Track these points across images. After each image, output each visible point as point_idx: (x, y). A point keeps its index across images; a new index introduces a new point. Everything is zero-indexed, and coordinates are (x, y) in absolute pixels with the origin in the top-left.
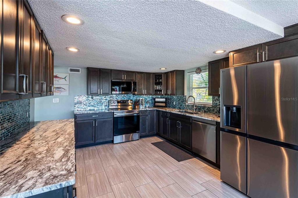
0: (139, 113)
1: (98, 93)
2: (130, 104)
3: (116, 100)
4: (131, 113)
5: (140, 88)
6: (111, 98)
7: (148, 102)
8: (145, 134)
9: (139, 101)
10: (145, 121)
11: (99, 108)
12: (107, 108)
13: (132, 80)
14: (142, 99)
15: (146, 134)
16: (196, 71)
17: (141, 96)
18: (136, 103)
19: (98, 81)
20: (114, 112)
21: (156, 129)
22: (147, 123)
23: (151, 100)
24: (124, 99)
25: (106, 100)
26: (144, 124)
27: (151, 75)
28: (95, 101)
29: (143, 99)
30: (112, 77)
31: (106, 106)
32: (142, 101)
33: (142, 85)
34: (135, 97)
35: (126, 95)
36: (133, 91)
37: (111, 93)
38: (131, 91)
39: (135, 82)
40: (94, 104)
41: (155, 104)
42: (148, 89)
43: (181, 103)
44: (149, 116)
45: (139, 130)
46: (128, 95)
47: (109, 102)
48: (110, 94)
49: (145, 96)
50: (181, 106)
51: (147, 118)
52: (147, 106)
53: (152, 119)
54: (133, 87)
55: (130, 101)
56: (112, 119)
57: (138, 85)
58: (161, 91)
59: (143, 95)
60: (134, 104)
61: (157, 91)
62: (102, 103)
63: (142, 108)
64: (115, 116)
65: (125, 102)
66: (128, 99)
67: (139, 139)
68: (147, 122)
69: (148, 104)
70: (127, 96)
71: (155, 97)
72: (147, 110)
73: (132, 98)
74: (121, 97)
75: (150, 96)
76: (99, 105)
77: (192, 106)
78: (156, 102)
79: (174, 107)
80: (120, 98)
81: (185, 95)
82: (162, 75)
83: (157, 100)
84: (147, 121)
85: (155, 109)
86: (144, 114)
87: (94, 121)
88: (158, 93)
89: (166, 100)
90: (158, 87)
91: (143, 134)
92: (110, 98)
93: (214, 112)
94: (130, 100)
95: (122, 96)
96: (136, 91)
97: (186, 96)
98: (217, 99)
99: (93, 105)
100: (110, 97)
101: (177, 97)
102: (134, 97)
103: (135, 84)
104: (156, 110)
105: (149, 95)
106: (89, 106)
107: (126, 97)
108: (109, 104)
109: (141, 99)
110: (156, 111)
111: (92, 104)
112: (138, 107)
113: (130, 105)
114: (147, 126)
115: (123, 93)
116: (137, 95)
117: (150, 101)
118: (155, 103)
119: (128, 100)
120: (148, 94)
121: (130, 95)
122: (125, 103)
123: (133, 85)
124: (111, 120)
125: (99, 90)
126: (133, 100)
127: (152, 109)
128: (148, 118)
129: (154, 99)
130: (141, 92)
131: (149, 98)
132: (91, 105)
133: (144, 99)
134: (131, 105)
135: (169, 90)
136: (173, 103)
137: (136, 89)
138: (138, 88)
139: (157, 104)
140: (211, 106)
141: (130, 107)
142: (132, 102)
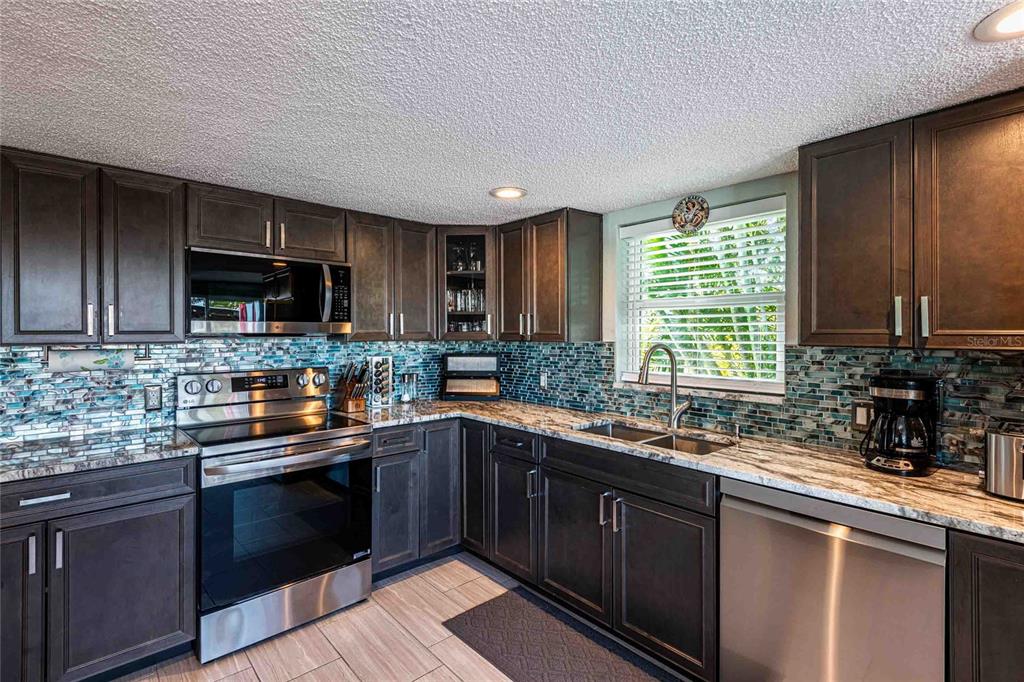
0: (367, 446)
1: (84, 331)
2: (312, 390)
3: (227, 368)
4: (320, 454)
5: (372, 301)
6: (193, 360)
7: (411, 376)
8: (402, 558)
9: (363, 371)
10: (403, 487)
11: (105, 427)
12: (159, 422)
13: (326, 255)
14: (379, 359)
15: (410, 555)
16: (673, 217)
17: (375, 347)
18: (349, 386)
19: (83, 249)
20: (198, 459)
21: (458, 518)
22: (414, 496)
23: (425, 364)
24: (275, 366)
25: (158, 371)
26: (396, 504)
27: (431, 235)
28: (73, 385)
29: (385, 362)
30: (191, 231)
31: (159, 409)
32: (378, 374)
33: (379, 286)
34: (343, 351)
35: (288, 341)
36: (332, 319)
37: (187, 329)
38: (319, 319)
39: (343, 268)
40: (66, 402)
41: (443, 385)
42: (413, 309)
43: (586, 380)
44: (425, 455)
45: (366, 544)
46: (302, 340)
47: (175, 386)
48: (182, 338)
49: (393, 346)
50: (582, 393)
51: (413, 466)
52: (406, 398)
53: (438, 469)
54: (328, 295)
55: (310, 374)
56: (187, 503)
57: (360, 285)
58: (480, 318)
59: (387, 339)
60: (335, 391)
61: (456, 318)
62: (124, 392)
63: (380, 411)
64: (209, 482)
65: (280, 380)
66: (299, 365)
67: (365, 596)
68: (411, 494)
69: (413, 386)
70: (293, 349)
71: (443, 350)
72: (411, 425)
73: (321, 358)
74: (257, 354)
75: (422, 346)
76: (100, 404)
77: (649, 394)
78: (447, 376)
79: (544, 400)
80: (249, 359)
81: (604, 340)
82: (484, 236)
83: (455, 363)
84: (411, 484)
85: (452, 414)
86: (394, 448)
87: (32, 541)
88: (465, 328)
89: (500, 364)
90: (466, 302)
91: (392, 560)
92: (185, 361)
93: (797, 434)
94: (310, 370)
95: (266, 345)
96: (349, 320)
97: (611, 344)
98: (820, 363)
99: (60, 408)
100: (183, 355)
101: (557, 351)
102: (337, 354)
103: (342, 276)
104: (461, 418)
105: (416, 341)
106: (22, 418)
107: (287, 351)
108: (176, 398)
109: (376, 359)
110: (456, 425)
111: (48, 402)
112: (357, 406)
113: (313, 398)
114: (411, 513)
115: (277, 326)
116: (356, 338)
117: (420, 372)
118: (441, 382)
119: (302, 371)
120: (415, 334)
121: (315, 341)
122: (285, 385)
123: (329, 283)
124: (181, 511)
125: (91, 309)
126: (330, 367)
127: (437, 417)
128: (418, 465)
129: (442, 360)
130: (374, 325)
131: (413, 355)
132: (42, 411)
133: (390, 359)
134: (319, 399)
135: (525, 317)
136: (537, 377)
137: (349, 308)
138: (358, 303)
139: (455, 386)
140: (778, 401)
141: (312, 407)
142: (326, 381)
